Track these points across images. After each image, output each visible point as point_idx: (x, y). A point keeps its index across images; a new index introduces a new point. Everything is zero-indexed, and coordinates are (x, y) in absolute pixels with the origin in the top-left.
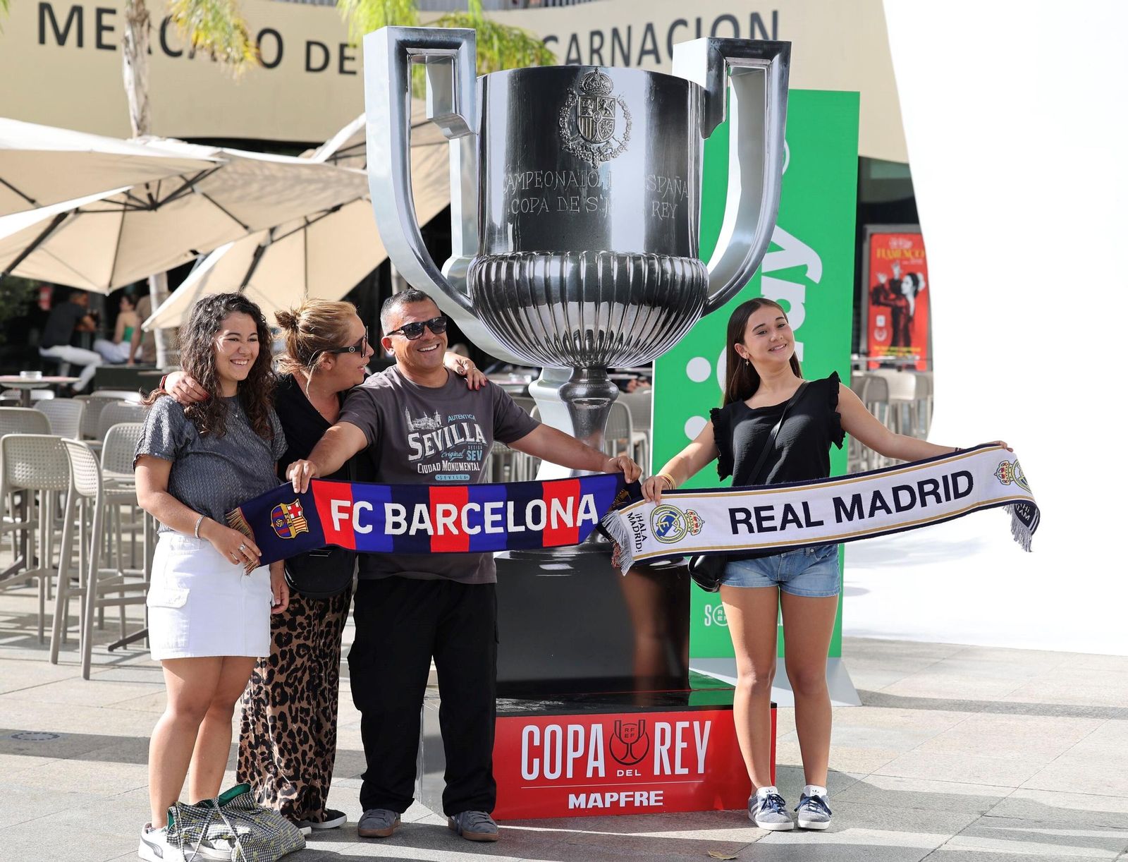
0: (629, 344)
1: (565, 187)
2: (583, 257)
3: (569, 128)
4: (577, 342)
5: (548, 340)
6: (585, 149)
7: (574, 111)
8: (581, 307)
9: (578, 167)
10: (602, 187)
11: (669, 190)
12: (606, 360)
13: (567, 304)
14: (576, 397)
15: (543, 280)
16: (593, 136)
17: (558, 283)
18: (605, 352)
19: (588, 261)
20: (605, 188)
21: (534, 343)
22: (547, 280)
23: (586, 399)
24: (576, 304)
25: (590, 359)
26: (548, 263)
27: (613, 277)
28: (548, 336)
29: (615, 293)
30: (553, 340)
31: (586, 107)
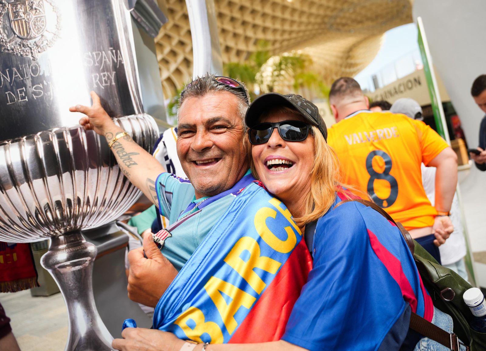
0: (96, 204)
1: (10, 83)
2: (38, 138)
3: (4, 32)
4: (49, 214)
5: (21, 219)
6: (23, 46)
7: (6, 18)
8: (45, 183)
9: (19, 63)
10: (44, 75)
11: (105, 62)
12: (79, 223)
13: (32, 183)
14: (58, 263)
15: (7, 169)
16: (28, 34)
17: (20, 166)
18: (76, 217)
19: (44, 140)
20: (46, 74)
21: (9, 224)
22: (9, 167)
23: (68, 263)
24: (40, 181)
25: (63, 226)
26: (7, 151)
27: (68, 149)
28: (21, 215)
29: (74, 163)
30: (26, 217)
31: (17, 12)
